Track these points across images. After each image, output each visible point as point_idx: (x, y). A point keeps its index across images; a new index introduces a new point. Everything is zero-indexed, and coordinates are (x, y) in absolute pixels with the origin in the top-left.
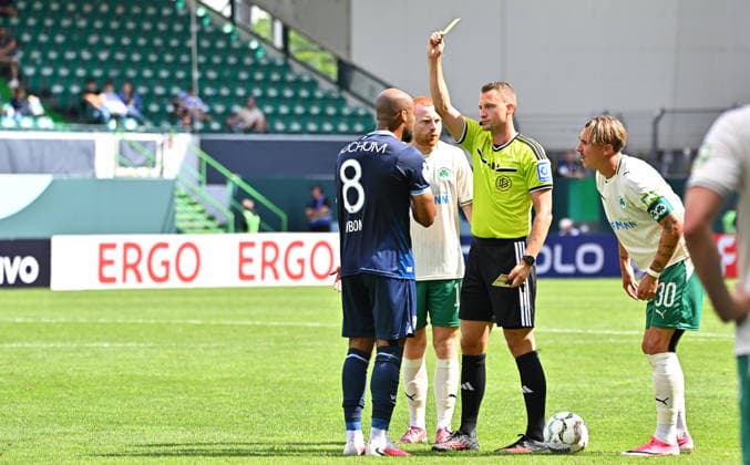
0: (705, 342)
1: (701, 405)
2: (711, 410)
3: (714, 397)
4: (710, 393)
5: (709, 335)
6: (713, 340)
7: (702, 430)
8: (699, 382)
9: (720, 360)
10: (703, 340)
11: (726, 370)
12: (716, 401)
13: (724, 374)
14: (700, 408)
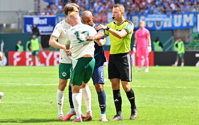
0: (9, 87)
1: (7, 106)
2: (10, 108)
3: (11, 104)
4: (10, 103)
5: (11, 84)
6: (12, 86)
7: (7, 115)
8: (7, 99)
9: (14, 92)
10: (8, 86)
11: (15, 95)
12: (12, 105)
13: (15, 96)
14: (7, 108)
